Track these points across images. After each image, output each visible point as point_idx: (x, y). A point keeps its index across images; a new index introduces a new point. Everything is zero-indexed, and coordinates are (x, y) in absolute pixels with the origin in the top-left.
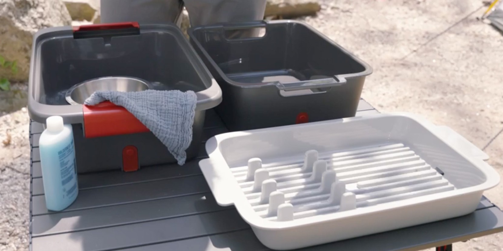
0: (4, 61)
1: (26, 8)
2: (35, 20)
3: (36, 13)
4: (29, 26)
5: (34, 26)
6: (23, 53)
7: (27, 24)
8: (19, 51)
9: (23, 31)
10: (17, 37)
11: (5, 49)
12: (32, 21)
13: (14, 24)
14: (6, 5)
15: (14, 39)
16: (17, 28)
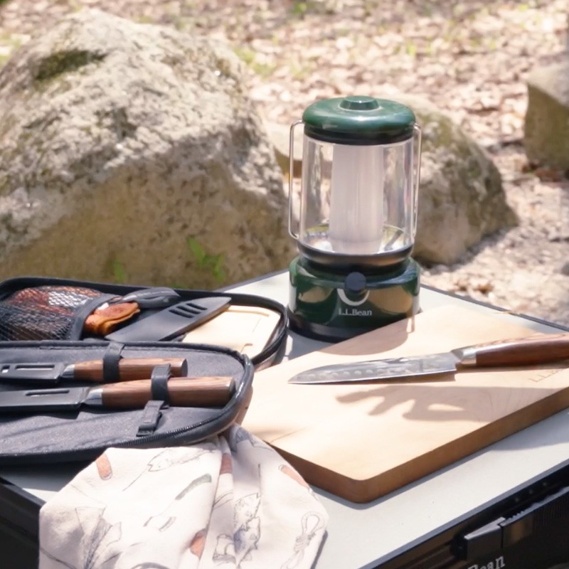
0: (203, 254)
1: (244, 146)
2: (259, 169)
3: (259, 155)
4: (252, 182)
5: (260, 182)
6: (236, 238)
7: (248, 177)
8: (232, 233)
9: (244, 191)
10: (231, 202)
11: (208, 228)
12: (255, 172)
13: (231, 176)
14: (221, 138)
15: (227, 208)
16: (235, 185)
